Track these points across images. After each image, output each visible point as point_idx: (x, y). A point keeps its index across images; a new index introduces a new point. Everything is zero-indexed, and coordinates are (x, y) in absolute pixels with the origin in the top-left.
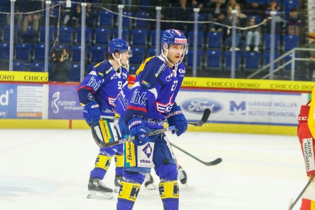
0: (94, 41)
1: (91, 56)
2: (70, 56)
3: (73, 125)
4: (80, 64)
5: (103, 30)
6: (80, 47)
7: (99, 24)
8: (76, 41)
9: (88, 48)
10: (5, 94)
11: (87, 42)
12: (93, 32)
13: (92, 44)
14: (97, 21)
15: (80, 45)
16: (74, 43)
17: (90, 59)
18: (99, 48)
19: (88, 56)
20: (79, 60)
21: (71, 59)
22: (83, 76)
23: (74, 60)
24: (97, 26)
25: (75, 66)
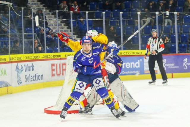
0: (182, 32)
1: (181, 40)
2: (170, 40)
3: (174, 76)
4: (175, 44)
5: (186, 26)
6: (175, 35)
7: (184, 22)
8: (172, 32)
9: (179, 35)
10: (138, 62)
11: (178, 32)
12: (181, 27)
13: (181, 33)
14: (183, 21)
15: (175, 34)
16: (172, 33)
17: (180, 41)
18: (185, 35)
19: (179, 40)
20: (175, 42)
21: (171, 42)
22: (178, 50)
23: (172, 42)
24: (183, 23)
25: (173, 45)
